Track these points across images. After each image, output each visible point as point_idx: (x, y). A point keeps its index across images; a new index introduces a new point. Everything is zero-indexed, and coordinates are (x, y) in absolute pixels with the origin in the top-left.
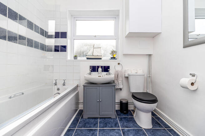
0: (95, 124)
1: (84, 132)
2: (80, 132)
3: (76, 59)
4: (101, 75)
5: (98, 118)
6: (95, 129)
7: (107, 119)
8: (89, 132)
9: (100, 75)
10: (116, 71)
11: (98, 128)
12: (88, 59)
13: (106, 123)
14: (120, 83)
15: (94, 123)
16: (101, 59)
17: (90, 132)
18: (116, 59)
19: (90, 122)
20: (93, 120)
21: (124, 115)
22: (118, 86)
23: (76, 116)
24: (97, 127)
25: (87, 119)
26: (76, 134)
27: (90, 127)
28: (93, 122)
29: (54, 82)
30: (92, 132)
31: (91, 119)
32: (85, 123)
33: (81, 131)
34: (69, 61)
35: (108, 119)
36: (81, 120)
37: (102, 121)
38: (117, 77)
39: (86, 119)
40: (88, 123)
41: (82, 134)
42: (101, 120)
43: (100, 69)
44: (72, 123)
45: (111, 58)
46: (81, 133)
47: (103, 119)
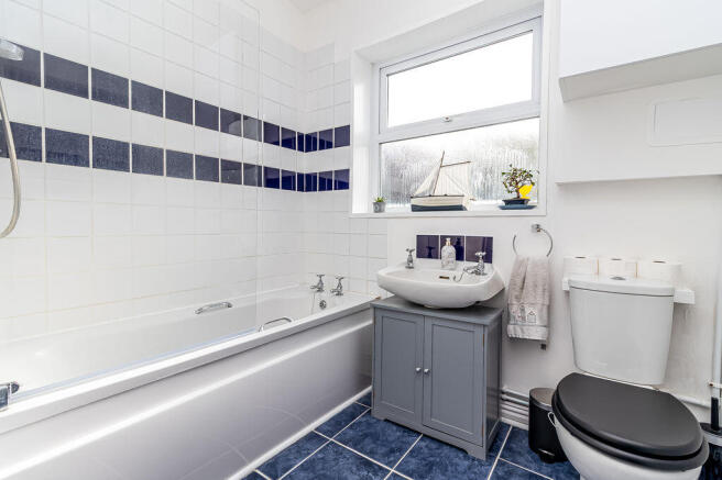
0: (392, 451)
1: (342, 462)
2: (331, 456)
3: (380, 211)
4: (450, 274)
5: (419, 434)
6: (381, 468)
7: (446, 450)
8: (354, 469)
9: (445, 273)
10: (520, 263)
11: (393, 470)
12: (415, 208)
13: (430, 466)
14: (531, 314)
15: (393, 446)
16: (460, 208)
17: (358, 469)
18: (531, 207)
19: (384, 435)
20: (398, 434)
21: (533, 465)
22: (518, 329)
23: (359, 400)
24: (390, 464)
25: (383, 424)
26: (320, 456)
27: (371, 454)
28: (393, 442)
29: (316, 281)
30: (366, 473)
31: (395, 428)
32: (366, 435)
33: (339, 452)
34: (360, 217)
35: (452, 453)
36: (364, 419)
37: (426, 451)
38: (522, 288)
39: (379, 420)
40: (375, 438)
41: (333, 463)
42: (423, 444)
43: (448, 250)
44: (332, 419)
45: (508, 202)
46: (335, 459)
47: (434, 445)
